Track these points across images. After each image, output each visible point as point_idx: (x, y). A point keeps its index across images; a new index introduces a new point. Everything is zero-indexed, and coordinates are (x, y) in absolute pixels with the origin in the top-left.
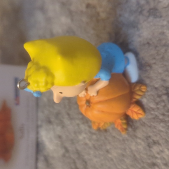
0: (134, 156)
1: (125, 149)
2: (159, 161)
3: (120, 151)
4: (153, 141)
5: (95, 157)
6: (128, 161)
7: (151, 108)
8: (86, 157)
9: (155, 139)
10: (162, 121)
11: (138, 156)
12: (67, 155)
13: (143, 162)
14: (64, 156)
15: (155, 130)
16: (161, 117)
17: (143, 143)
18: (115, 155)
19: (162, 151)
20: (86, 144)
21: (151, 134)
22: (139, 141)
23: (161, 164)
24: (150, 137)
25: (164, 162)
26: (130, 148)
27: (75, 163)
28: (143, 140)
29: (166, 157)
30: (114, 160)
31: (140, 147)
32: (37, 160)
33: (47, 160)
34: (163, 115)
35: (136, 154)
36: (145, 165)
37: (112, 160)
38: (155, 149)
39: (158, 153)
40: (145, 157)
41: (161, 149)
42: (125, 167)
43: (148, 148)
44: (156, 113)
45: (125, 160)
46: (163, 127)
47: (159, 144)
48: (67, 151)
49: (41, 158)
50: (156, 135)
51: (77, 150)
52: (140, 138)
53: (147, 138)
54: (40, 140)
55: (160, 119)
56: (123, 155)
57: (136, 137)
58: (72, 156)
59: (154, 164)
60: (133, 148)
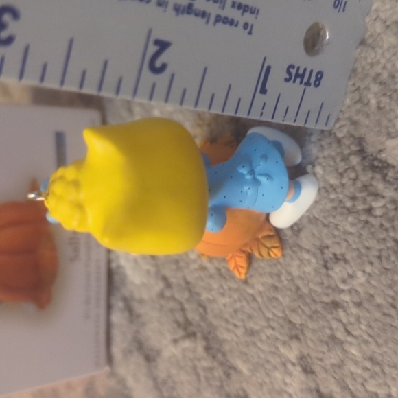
0: (298, 288)
1: (279, 275)
2: (346, 298)
3: (270, 281)
4: (335, 255)
5: (223, 295)
6: (286, 301)
7: (332, 186)
8: (205, 296)
9: (338, 250)
10: (350, 211)
11: (305, 290)
12: (168, 293)
13: (315, 301)
14: (161, 295)
15: (336, 233)
16: (349, 204)
17: (314, 261)
18: (261, 288)
19: (351, 277)
20: (203, 268)
21: (328, 242)
22: (306, 256)
23: (351, 305)
24: (327, 247)
25: (356, 299)
26: (289, 273)
27: (183, 310)
28: (314, 255)
29: (360, 289)
30: (259, 299)
31: (308, 269)
32: (109, 308)
34: (353, 198)
35: (300, 283)
36: (319, 307)
37: (255, 299)
38: (338, 271)
39: (344, 282)
40: (319, 289)
41: (350, 272)
42: (281, 315)
43: (323, 271)
44: (341, 196)
45: (280, 298)
46: (353, 225)
47: (346, 261)
48: (168, 285)
49: (118, 304)
50: (338, 244)
51: (187, 283)
52: (308, 251)
53: (323, 248)
54: (114, 265)
55: (348, 209)
56: (276, 288)
57: (301, 248)
58: (177, 296)
59: (336, 305)
60: (296, 272)
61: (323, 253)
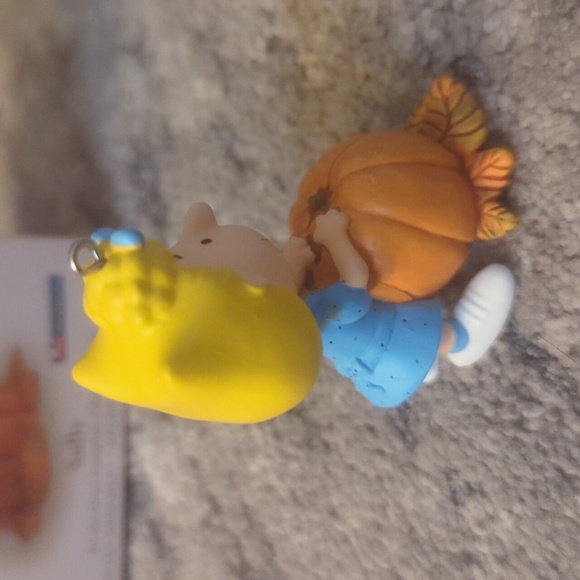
0: (412, 529)
1: (383, 508)
2: (483, 549)
3: (369, 515)
4: (468, 484)
5: (298, 529)
6: (393, 547)
7: (463, 384)
8: (272, 529)
9: (472, 478)
10: (490, 422)
11: (422, 533)
12: (216, 521)
13: (437, 551)
14: (206, 523)
15: (470, 452)
16: (489, 412)
17: (435, 490)
18: (356, 525)
19: (492, 518)
20: (269, 488)
21: (458, 464)
22: (425, 482)
23: (491, 559)
24: (456, 471)
25: (500, 552)
26: (399, 506)
27: (238, 546)
28: (437, 482)
29: (504, 538)
30: (353, 540)
31: (427, 502)
32: (127, 535)
33: (157, 537)
34: (496, 404)
35: (415, 523)
36: (443, 560)
37: (346, 540)
38: (472, 509)
39: (481, 524)
40: (443, 533)
41: (490, 510)
42: (384, 565)
43: (450, 506)
44: (477, 401)
45: (385, 541)
46: (495, 442)
47: (483, 494)
48: (216, 508)
49: (141, 530)
50: (473, 468)
51: (245, 507)
52: (427, 475)
53: (450, 474)
54: (135, 472)
55: (486, 418)
56: (379, 527)
57: (416, 469)
58: (231, 525)
59: (469, 559)
60: (408, 504)
61: (449, 479)
